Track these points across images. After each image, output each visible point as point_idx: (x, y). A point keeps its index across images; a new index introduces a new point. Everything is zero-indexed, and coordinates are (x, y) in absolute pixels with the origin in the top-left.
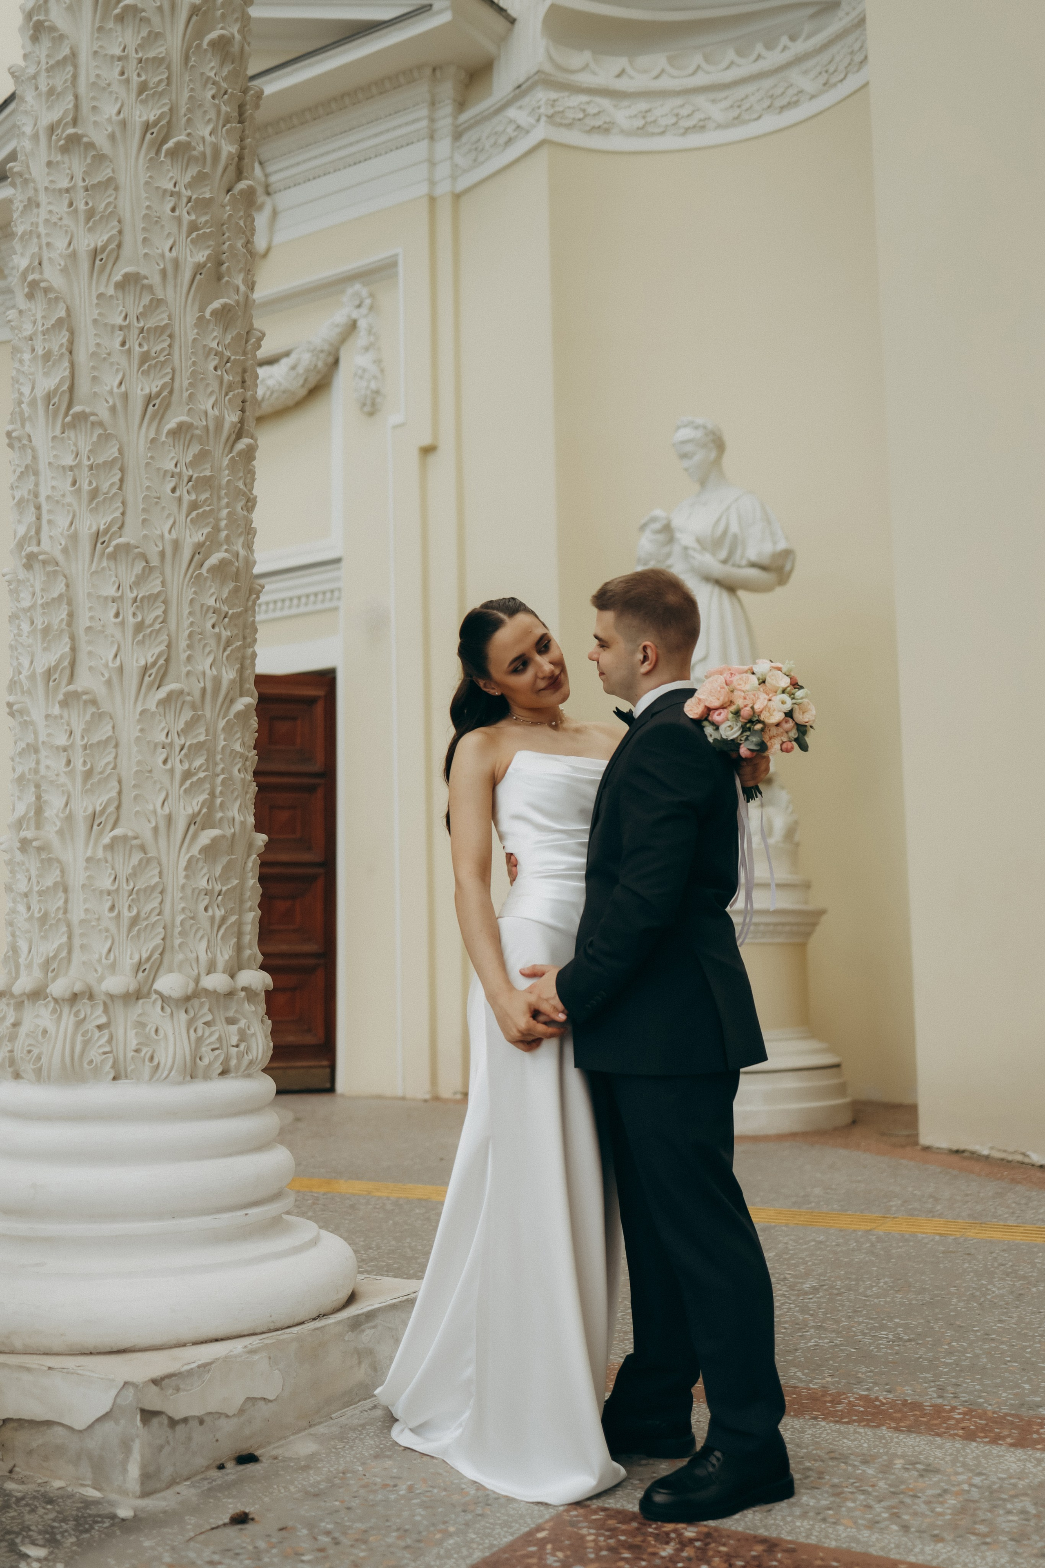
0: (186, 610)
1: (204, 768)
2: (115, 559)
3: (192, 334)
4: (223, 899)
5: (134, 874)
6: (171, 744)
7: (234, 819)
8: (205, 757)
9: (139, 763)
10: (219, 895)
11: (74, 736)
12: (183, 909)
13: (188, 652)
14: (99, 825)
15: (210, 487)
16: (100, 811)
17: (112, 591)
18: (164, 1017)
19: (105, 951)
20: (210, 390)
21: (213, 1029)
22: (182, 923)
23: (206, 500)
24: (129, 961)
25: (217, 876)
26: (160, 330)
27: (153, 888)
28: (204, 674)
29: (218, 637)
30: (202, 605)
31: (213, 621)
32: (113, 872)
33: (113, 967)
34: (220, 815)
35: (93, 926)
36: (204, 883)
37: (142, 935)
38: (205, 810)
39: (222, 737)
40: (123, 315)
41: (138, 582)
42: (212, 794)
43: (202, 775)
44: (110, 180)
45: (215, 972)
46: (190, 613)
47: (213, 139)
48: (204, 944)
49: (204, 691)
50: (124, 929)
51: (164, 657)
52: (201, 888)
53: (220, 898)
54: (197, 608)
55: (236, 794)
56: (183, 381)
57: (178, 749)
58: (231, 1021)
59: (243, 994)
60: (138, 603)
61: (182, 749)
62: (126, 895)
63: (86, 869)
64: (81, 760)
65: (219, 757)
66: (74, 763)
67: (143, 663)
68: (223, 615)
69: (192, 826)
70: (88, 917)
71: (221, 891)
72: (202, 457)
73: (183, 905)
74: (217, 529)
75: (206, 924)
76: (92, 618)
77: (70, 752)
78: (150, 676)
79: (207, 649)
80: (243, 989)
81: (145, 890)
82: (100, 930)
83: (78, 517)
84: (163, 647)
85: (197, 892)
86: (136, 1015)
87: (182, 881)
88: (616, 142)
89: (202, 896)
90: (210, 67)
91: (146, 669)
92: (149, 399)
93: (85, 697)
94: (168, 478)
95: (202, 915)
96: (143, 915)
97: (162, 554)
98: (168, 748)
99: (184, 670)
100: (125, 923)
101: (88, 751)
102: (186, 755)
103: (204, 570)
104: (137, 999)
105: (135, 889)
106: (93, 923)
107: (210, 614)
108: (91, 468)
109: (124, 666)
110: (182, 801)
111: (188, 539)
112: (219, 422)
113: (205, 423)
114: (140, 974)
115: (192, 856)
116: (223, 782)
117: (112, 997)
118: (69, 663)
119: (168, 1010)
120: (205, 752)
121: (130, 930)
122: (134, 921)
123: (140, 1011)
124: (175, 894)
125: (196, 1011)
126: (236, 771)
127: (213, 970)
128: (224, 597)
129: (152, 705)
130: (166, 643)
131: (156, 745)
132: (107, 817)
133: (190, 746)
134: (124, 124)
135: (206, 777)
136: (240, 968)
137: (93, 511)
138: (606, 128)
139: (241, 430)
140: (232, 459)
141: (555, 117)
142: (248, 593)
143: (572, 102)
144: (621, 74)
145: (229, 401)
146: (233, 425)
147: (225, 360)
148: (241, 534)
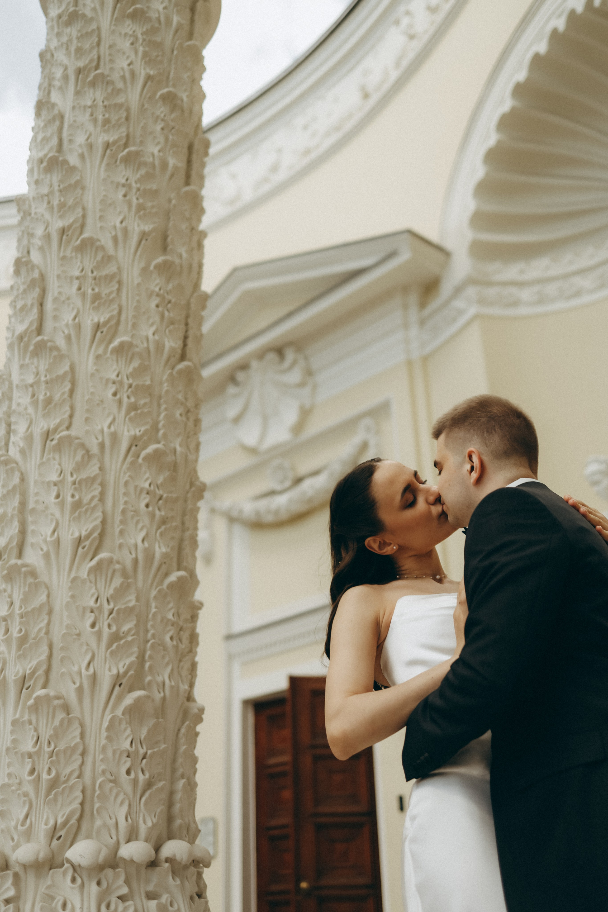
0: (122, 490)
1: (133, 632)
2: (60, 451)
3: (137, 280)
4: (147, 763)
5: (56, 735)
6: (100, 609)
7: (164, 683)
8: (134, 622)
9: (68, 627)
10: (144, 758)
11: (14, 607)
12: (104, 772)
13: (121, 527)
14: (27, 689)
15: (150, 395)
16: (29, 674)
17: (54, 477)
18: (73, 888)
19: (22, 817)
20: (151, 321)
21: (127, 903)
22: (100, 786)
23: (145, 404)
24: (43, 827)
25: (142, 737)
26: (109, 278)
27: (73, 749)
28: (136, 546)
29: (153, 516)
30: (136, 487)
31: (146, 501)
32: (35, 734)
33: (28, 835)
34: (148, 678)
35: (13, 791)
36: (127, 745)
37: (60, 798)
38: (132, 672)
39: (153, 605)
40: (81, 268)
41: (78, 468)
42: (141, 659)
43: (130, 638)
44: (77, 182)
45: (137, 839)
46: (125, 494)
47: (161, 154)
48: (125, 809)
49: (136, 561)
50: (43, 793)
51: (99, 531)
52: (122, 749)
53: (144, 761)
54: (131, 489)
55: (167, 659)
56: (128, 315)
57: (106, 613)
58: (151, 896)
59: (167, 865)
60: (77, 485)
61: (111, 613)
62: (47, 756)
63: (12, 732)
64: (18, 628)
65: (150, 623)
66: (12, 632)
67: (77, 535)
68: (158, 497)
69: (117, 688)
70: (11, 782)
71: (146, 753)
72: (142, 370)
73: (103, 767)
74: (155, 428)
75: (129, 789)
76: (37, 502)
77: (9, 622)
78: (83, 548)
79: (140, 525)
80: (167, 860)
81: (65, 751)
82: (19, 795)
83: (34, 422)
84: (98, 522)
85: (118, 753)
86: (45, 887)
87: (104, 742)
88: (523, 311)
89: (124, 758)
90: (161, 110)
91: (79, 541)
92: (98, 327)
93: (24, 569)
94: (110, 385)
95: (124, 779)
96: (63, 779)
97: (102, 445)
98: (97, 613)
99: (118, 542)
100: (44, 786)
101: (24, 619)
102: (114, 619)
103: (140, 460)
104: (50, 869)
105: (55, 751)
106: (13, 788)
107: (144, 495)
108: (47, 382)
109: (61, 539)
110: (108, 661)
111: (126, 434)
112: (160, 347)
113: (145, 345)
114: (55, 841)
115: (115, 715)
116: (153, 646)
117: (25, 866)
118: (17, 544)
119: (79, 881)
120: (135, 618)
121: (48, 794)
122: (54, 784)
123: (49, 882)
124: (97, 756)
125: (110, 882)
126: (167, 639)
127: (134, 837)
128: (159, 482)
129: (84, 574)
130: (100, 519)
131: (84, 609)
132: (36, 680)
133: (119, 611)
134: (90, 146)
135: (133, 640)
136: (170, 837)
137: (44, 416)
138: (516, 303)
139: (183, 357)
140: (171, 375)
141: (481, 301)
142: (188, 486)
143: (492, 292)
144: (522, 272)
145: (170, 331)
146: (172, 349)
147: (166, 301)
148: (179, 435)
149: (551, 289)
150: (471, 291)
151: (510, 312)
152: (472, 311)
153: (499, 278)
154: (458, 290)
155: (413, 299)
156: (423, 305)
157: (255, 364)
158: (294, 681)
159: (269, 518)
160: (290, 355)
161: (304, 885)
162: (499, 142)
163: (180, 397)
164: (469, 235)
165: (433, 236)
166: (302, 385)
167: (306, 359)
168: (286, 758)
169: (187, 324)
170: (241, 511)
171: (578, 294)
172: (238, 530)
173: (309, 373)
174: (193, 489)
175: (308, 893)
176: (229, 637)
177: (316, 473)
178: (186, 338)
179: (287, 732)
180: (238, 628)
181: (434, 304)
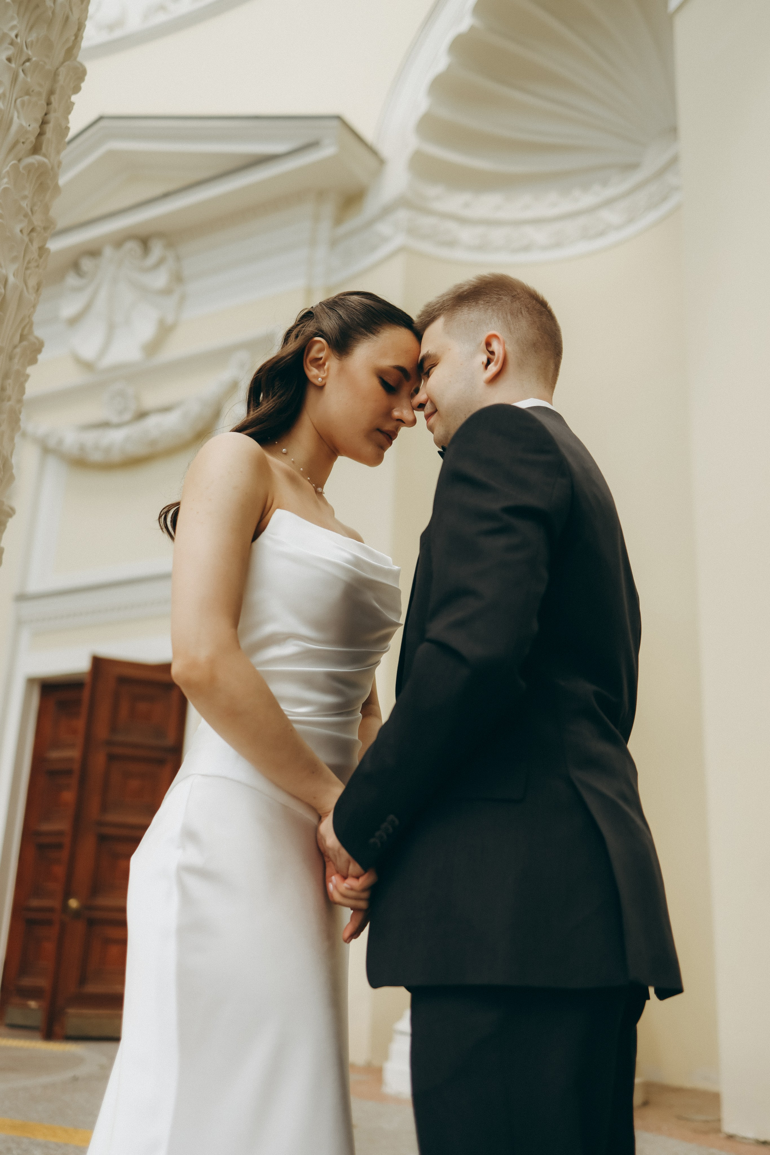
138: (451, 244)
139: (36, 149)
140: (15, 167)
141: (412, 231)
142: (17, 337)
143: (426, 222)
144: (467, 205)
145: (23, 104)
146: (22, 130)
147: (24, 58)
148: (14, 259)
149: (497, 235)
150: (402, 215)
151: (444, 252)
152: (399, 240)
153: (438, 206)
154: (387, 211)
155: (328, 209)
156: (338, 221)
157: (108, 252)
158: (98, 662)
159: (97, 457)
160: (157, 250)
161: (73, 903)
162: (472, 29)
163: (24, 204)
164: (413, 142)
165: (368, 133)
166: (167, 292)
167: (178, 259)
168: (74, 753)
169: (49, 104)
170: (60, 442)
171: (527, 248)
172: (53, 465)
173: (178, 278)
174: (25, 343)
175: (77, 914)
176: (22, 598)
177: (166, 409)
178: (44, 123)
179: (80, 724)
180: (34, 586)
181: (353, 223)
